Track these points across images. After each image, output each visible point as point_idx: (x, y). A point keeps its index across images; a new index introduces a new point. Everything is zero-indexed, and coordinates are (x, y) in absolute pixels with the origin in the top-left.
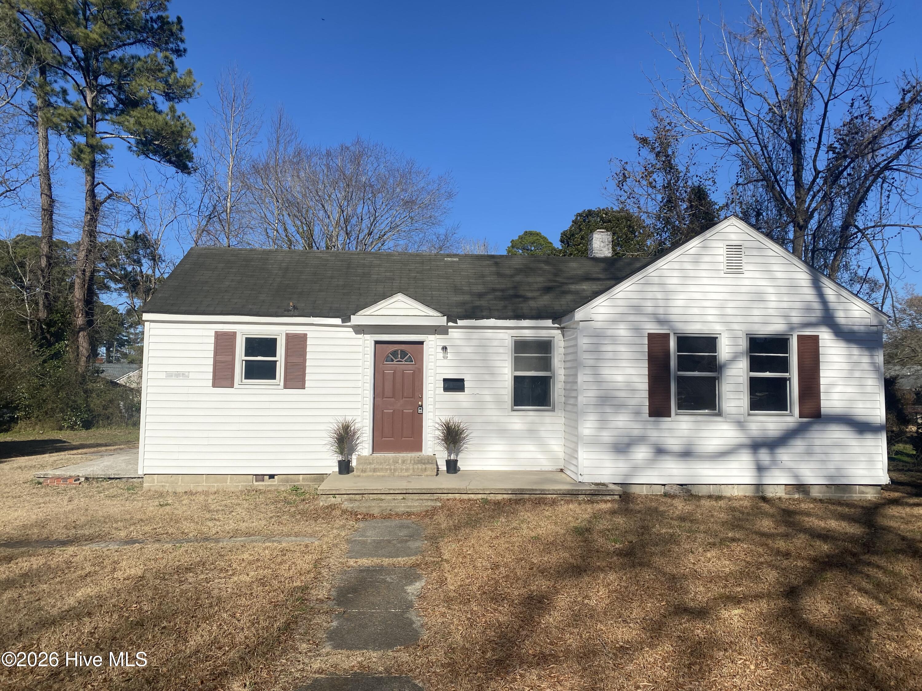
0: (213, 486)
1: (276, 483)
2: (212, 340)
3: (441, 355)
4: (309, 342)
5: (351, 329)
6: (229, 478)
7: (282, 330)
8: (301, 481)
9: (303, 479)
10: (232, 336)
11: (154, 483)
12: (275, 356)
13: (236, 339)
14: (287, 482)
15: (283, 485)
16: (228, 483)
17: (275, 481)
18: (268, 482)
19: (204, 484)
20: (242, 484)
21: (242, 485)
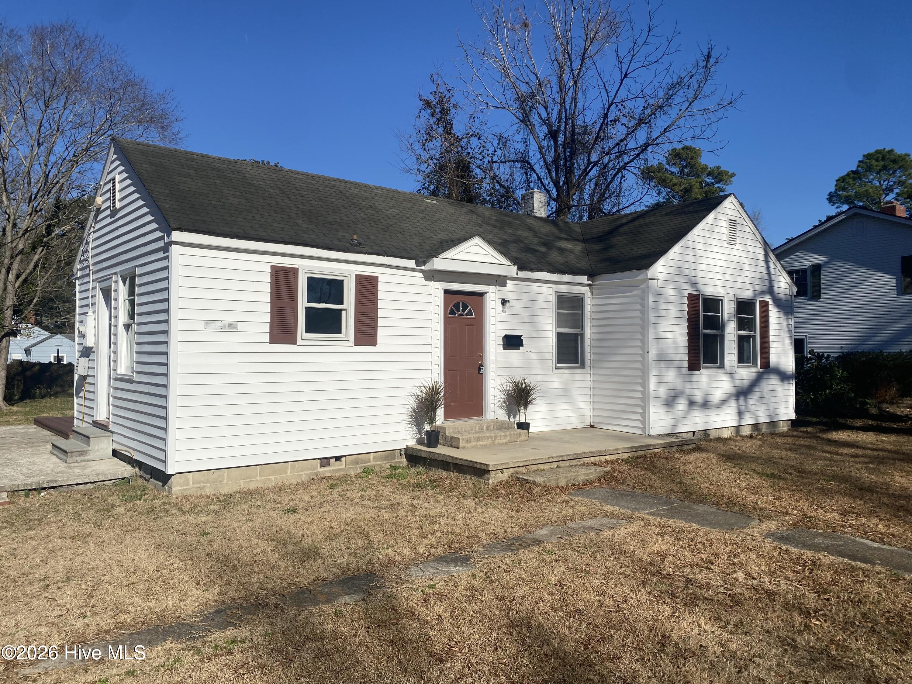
0: (270, 480)
1: (343, 466)
2: (268, 278)
3: (500, 308)
4: (381, 287)
5: (421, 275)
6: (289, 467)
7: (351, 271)
8: (372, 462)
9: (374, 458)
10: (293, 273)
11: (188, 485)
12: (341, 303)
13: (298, 277)
14: (357, 464)
15: (352, 468)
16: (289, 474)
17: (342, 465)
18: (335, 466)
19: (258, 478)
20: (306, 472)
21: (305, 474)
